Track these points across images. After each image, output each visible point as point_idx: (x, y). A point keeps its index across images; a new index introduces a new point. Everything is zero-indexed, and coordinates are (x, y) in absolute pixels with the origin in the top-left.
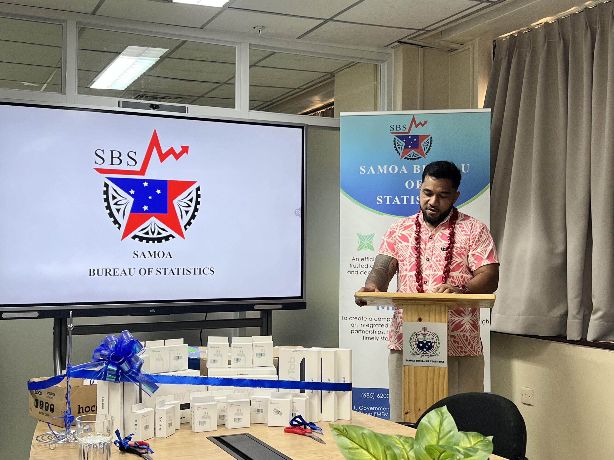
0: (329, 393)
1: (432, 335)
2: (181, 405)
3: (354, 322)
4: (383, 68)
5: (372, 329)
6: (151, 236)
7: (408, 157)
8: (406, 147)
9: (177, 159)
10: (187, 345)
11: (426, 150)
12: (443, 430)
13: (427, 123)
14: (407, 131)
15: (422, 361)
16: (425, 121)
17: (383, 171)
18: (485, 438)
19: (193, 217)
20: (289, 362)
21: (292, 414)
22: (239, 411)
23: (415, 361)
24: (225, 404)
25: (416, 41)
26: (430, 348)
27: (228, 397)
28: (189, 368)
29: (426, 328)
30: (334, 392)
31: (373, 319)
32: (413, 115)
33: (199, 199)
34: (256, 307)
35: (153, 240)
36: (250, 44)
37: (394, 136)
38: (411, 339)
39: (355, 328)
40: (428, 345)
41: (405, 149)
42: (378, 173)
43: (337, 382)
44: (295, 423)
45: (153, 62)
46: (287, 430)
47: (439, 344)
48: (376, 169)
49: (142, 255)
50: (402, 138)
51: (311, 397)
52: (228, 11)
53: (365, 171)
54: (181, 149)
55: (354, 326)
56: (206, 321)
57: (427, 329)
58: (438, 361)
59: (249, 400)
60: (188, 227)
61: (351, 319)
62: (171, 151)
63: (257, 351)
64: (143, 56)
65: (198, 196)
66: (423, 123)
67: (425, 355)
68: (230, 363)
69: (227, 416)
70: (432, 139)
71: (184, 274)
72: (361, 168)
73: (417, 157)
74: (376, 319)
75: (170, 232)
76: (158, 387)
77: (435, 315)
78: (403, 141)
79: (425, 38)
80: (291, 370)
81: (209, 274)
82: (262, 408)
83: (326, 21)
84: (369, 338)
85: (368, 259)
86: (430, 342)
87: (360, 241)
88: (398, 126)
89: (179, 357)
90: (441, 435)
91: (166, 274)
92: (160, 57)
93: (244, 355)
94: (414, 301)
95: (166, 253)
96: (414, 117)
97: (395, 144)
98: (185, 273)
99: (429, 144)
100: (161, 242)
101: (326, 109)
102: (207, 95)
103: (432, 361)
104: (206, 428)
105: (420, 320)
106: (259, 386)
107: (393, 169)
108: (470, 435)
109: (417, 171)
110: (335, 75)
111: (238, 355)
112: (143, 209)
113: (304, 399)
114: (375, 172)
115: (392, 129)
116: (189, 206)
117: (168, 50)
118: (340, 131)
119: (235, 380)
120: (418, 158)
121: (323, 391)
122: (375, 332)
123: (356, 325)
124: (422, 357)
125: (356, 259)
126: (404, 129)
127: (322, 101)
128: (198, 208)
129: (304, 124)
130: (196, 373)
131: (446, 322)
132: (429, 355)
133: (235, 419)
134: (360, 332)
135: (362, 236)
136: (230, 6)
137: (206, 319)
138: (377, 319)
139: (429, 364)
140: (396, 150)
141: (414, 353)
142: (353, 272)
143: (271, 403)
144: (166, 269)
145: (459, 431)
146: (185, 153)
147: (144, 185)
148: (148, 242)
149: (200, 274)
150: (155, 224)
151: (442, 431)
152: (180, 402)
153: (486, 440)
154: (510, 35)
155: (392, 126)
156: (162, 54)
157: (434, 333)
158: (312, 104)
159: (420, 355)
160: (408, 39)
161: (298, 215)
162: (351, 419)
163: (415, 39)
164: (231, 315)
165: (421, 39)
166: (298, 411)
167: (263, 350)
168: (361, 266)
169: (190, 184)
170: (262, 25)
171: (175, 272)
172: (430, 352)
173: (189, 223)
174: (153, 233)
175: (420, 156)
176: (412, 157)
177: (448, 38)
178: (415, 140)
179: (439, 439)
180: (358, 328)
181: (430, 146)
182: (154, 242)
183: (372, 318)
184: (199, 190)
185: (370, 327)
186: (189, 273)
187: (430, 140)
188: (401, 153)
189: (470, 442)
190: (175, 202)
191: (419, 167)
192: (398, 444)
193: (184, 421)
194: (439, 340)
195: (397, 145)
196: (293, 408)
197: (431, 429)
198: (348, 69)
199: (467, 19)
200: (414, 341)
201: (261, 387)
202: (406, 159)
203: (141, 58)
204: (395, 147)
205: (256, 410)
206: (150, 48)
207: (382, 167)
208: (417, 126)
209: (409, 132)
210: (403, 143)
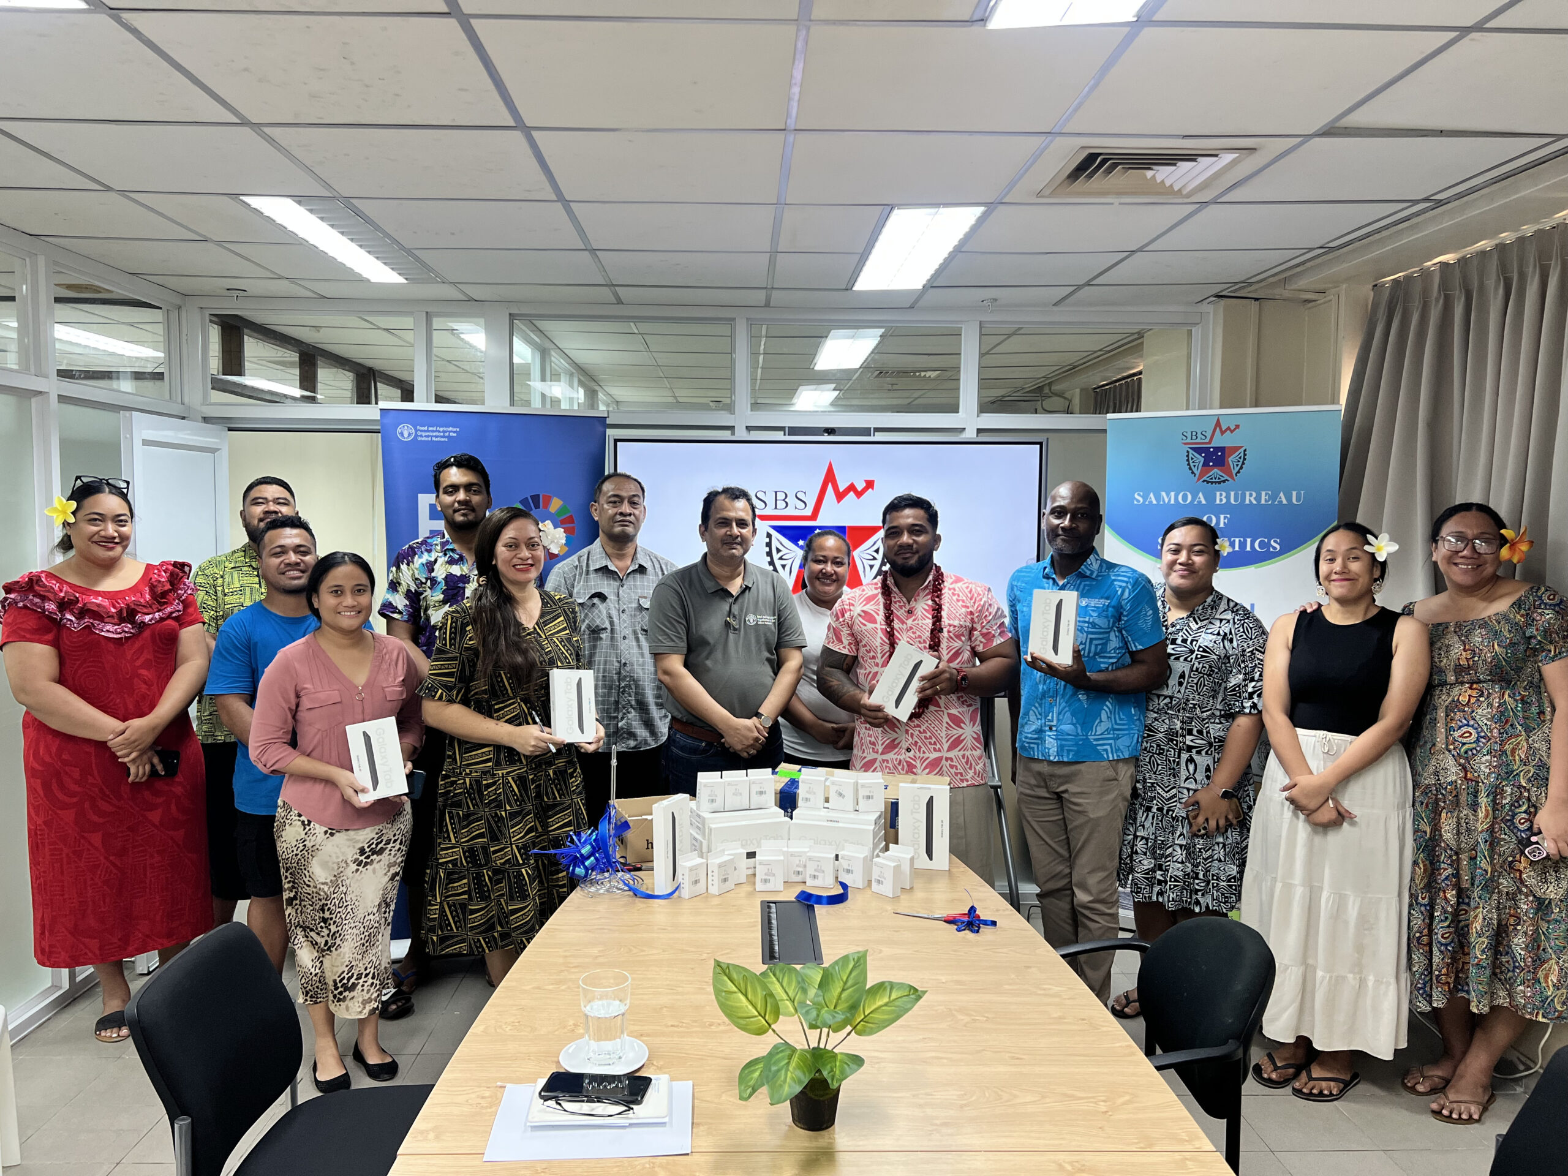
2: (748, 853)
4: (1196, 332)
7: (1208, 479)
8: (1205, 464)
9: (856, 498)
11: (1237, 469)
13: (1237, 430)
14: (1207, 440)
16: (1234, 426)
17: (1170, 500)
19: (880, 572)
25: (1239, 293)
32: (1217, 416)
36: (981, 322)
37: (1187, 447)
41: (1203, 468)
42: (1161, 502)
45: (876, 341)
48: (1158, 497)
50: (1198, 451)
52: (933, 291)
53: (1141, 500)
54: (865, 485)
62: (852, 488)
64: (858, 337)
66: (1232, 428)
70: (1246, 453)
72: (1136, 496)
73: (1223, 479)
78: (1201, 456)
79: (1253, 291)
83: (1079, 287)
88: (1194, 434)
89: (763, 790)
92: (880, 337)
96: (1218, 420)
97: (1188, 460)
99: (1241, 460)
104: (769, 887)
107: (1185, 498)
109: (1221, 500)
114: (1156, 501)
115: (1185, 438)
116: (875, 559)
117: (884, 329)
118: (1107, 435)
120: (1224, 481)
126: (1204, 438)
136: (935, 287)
146: (870, 489)
147: (815, 533)
154: (1393, 280)
155: (1183, 435)
156: (880, 334)
165: (1248, 292)
167: (872, 792)
169: (878, 529)
175: (1226, 477)
176: (1214, 480)
177: (1294, 287)
178: (1219, 454)
181: (1243, 463)
187: (1242, 454)
188: (1197, 473)
190: (856, 553)
191: (1224, 494)
195: (1191, 461)
202: (1205, 483)
204: (1189, 464)
206: (858, 330)
207: (1168, 495)
208: (1223, 433)
209: (1210, 442)
210: (1200, 459)
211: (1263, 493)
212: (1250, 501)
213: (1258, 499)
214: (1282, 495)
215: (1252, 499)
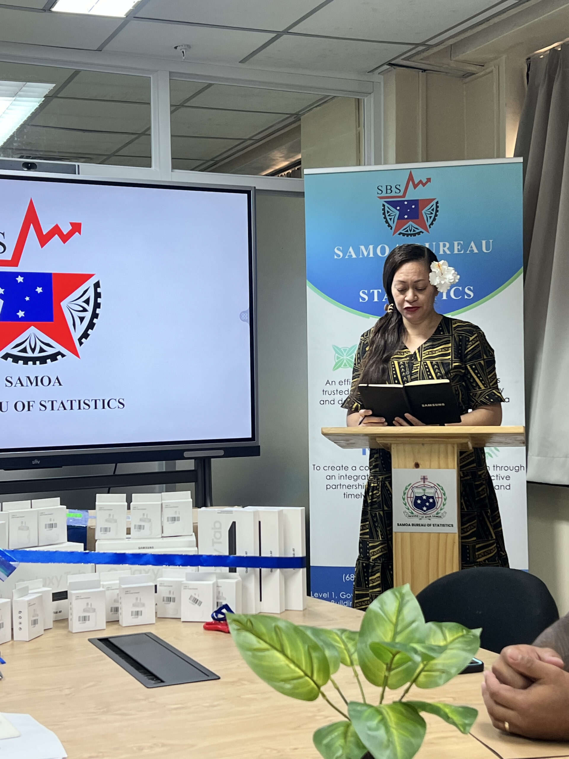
0: (272, 571)
1: (436, 487)
2: (53, 594)
3: (330, 473)
4: (368, 103)
5: (356, 483)
6: (30, 354)
7: (403, 232)
8: (401, 217)
9: (64, 242)
10: (65, 507)
11: (430, 221)
12: (403, 620)
13: (430, 182)
14: (401, 194)
15: (421, 525)
16: (427, 179)
17: (369, 254)
18: (469, 632)
19: (91, 325)
20: (212, 529)
21: (217, 603)
22: (139, 601)
23: (411, 525)
24: (117, 591)
25: (413, 61)
26: (433, 505)
27: (122, 580)
28: (68, 541)
29: (426, 477)
30: (278, 570)
31: (358, 468)
32: (409, 170)
33: (99, 300)
34: (186, 454)
35: (34, 360)
36: (170, 73)
37: (382, 201)
38: (404, 494)
39: (332, 482)
40: (429, 502)
41: (400, 221)
42: (361, 256)
43: (283, 556)
44: (220, 616)
45: (37, 105)
46: (208, 627)
47: (445, 500)
48: (357, 251)
49: (18, 382)
50: (394, 204)
51: (245, 578)
52: (135, 22)
53: (341, 254)
54: (70, 228)
55: (330, 479)
56: (114, 475)
57: (427, 479)
58: (444, 525)
59: (154, 584)
60: (83, 340)
61: (325, 468)
62: (56, 230)
63: (169, 513)
64: (20, 96)
65: (98, 295)
66: (424, 181)
67: (424, 516)
68: (129, 532)
69: (121, 609)
70: (438, 205)
71: (80, 408)
72: (336, 251)
73: (417, 231)
74: (362, 468)
75: (58, 348)
76: (15, 568)
77: (439, 458)
78: (396, 209)
79: (427, 58)
80: (215, 540)
81: (117, 407)
82: (174, 596)
83: (279, 35)
84: (353, 496)
85: (349, 382)
86: (432, 497)
87: (337, 356)
88: (389, 187)
89: (52, 524)
90: (399, 628)
91: (54, 409)
92: (45, 97)
93: (150, 521)
94: (408, 439)
95: (53, 380)
96: (411, 172)
98: (82, 408)
99: (434, 212)
100: (46, 363)
101: (293, 169)
102: (120, 153)
103: (436, 524)
104: (89, 625)
105: (417, 466)
106: (165, 563)
107: (383, 251)
108: (446, 628)
110: (302, 118)
111: (141, 520)
112: (18, 316)
113: (234, 581)
114: (356, 255)
115: (381, 192)
116: (85, 310)
117: (54, 85)
118: (304, 197)
119: (130, 556)
120: (419, 233)
121: (263, 569)
122: (360, 486)
123: (333, 477)
124: (421, 519)
125: (332, 382)
126: (398, 191)
127: (286, 158)
128: (97, 312)
129: (251, 187)
130: (79, 547)
131: (454, 468)
132: (430, 516)
133: (132, 612)
134: (339, 486)
135: (340, 349)
136: (136, 16)
137: (116, 473)
138: (364, 468)
139: (432, 529)
140: (387, 222)
141: (410, 514)
142: (327, 402)
143: (186, 587)
144: (54, 402)
145: (427, 621)
146: (77, 233)
147: (17, 281)
148: (26, 363)
149: (104, 408)
150: (36, 337)
151: (400, 622)
152: (51, 589)
153: (470, 634)
154: (550, 50)
155: (380, 188)
156: (46, 92)
157: (438, 484)
158: (272, 164)
159: (418, 516)
160: (403, 59)
161: (244, 321)
162: (305, 610)
163: (413, 59)
164: (155, 467)
165: (421, 59)
166: (225, 599)
167: (178, 513)
168: (338, 392)
169: (87, 277)
170: (188, 44)
171: (68, 405)
172: (433, 512)
173: (85, 335)
174: (33, 350)
175: (421, 230)
176: (409, 232)
177: (461, 57)
178: (413, 207)
179: (396, 634)
180: (337, 482)
181: (436, 215)
182: (34, 363)
183: (355, 467)
184: (99, 287)
185: (353, 479)
186: (87, 407)
187: (434, 207)
188: (394, 226)
189: (445, 638)
190: (64, 304)
192: (337, 642)
193: (60, 616)
194: (444, 494)
195: (387, 215)
196: (218, 595)
197: (384, 619)
198: (318, 108)
199: (486, 27)
200: (409, 496)
201: (169, 565)
202: (401, 235)
203: (18, 98)
204: (385, 218)
205: (165, 599)
206: (28, 83)
207: (367, 248)
208: (415, 186)
209: (404, 196)
210: (396, 213)
211: (456, 243)
212: (444, 251)
213: (451, 248)
214: (472, 244)
215: (446, 249)
